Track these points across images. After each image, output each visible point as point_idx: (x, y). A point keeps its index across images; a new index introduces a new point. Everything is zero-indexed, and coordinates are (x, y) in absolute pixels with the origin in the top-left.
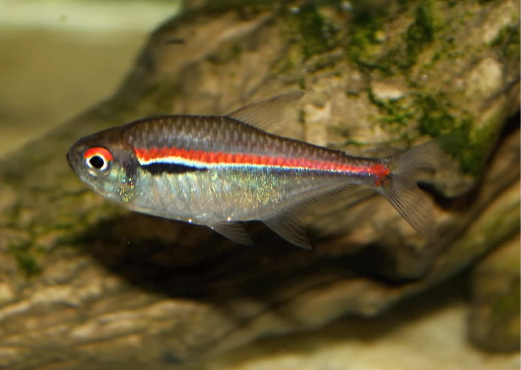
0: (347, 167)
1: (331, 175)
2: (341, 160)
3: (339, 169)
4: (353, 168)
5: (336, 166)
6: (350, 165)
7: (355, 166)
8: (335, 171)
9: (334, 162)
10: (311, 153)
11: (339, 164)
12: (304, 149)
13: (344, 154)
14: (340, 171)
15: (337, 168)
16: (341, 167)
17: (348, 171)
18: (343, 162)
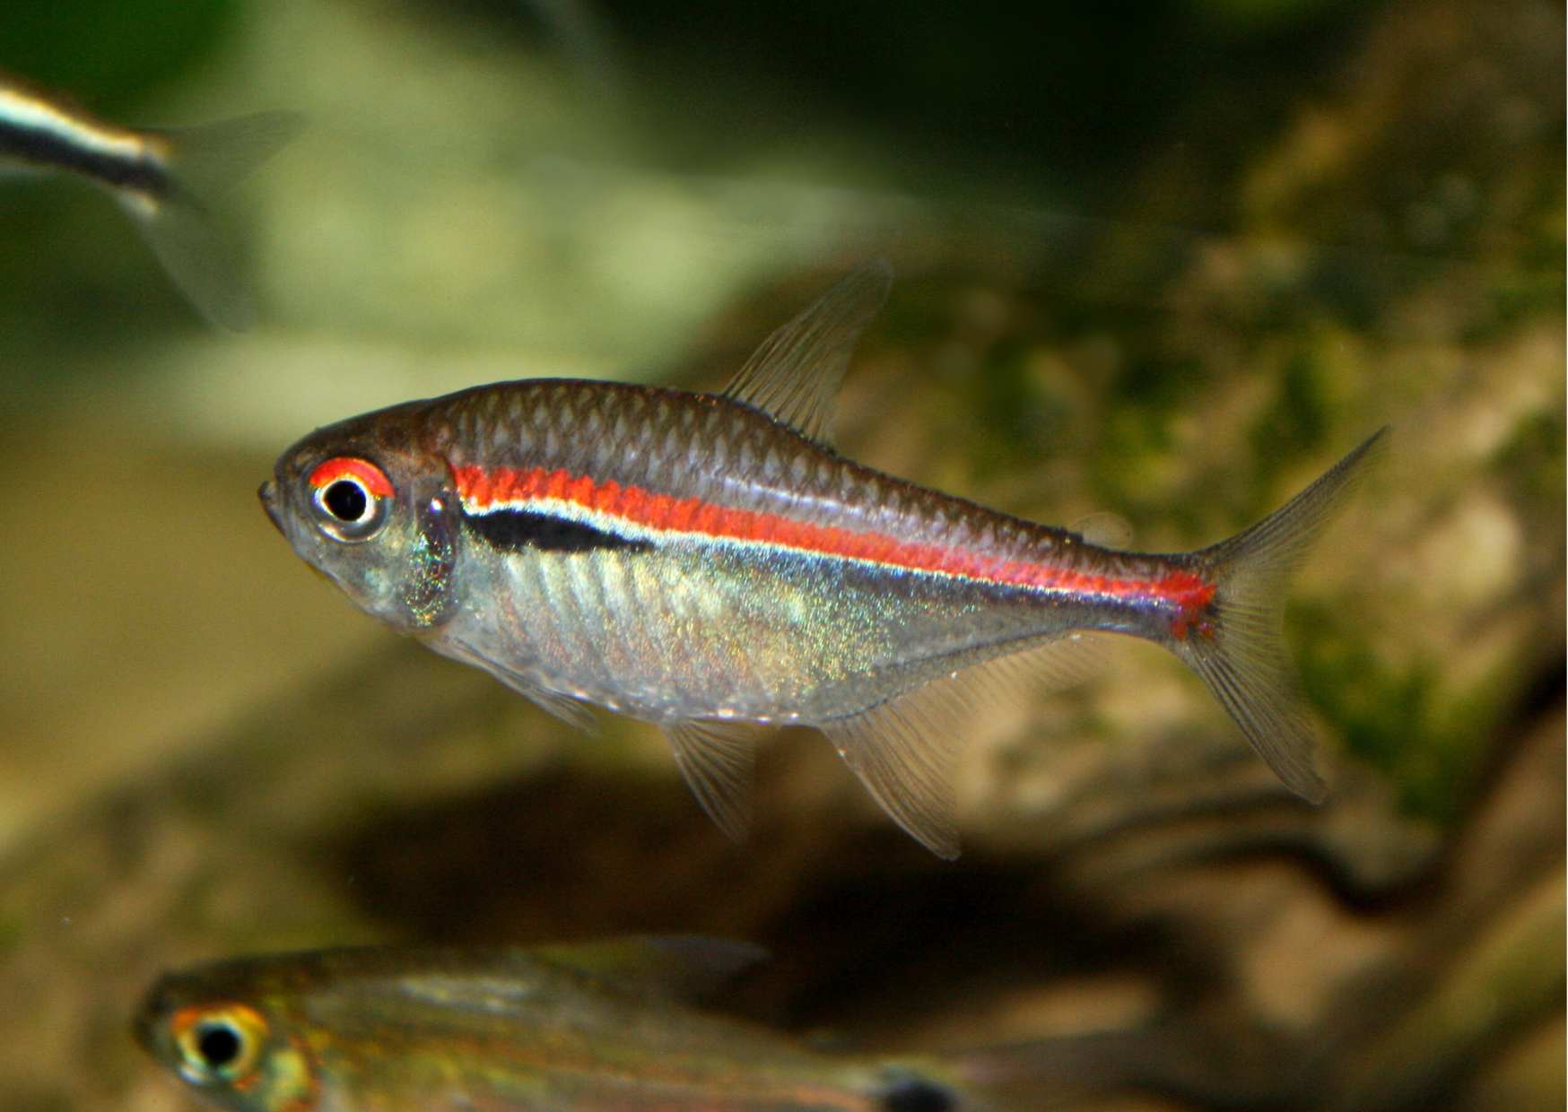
0: (1087, 580)
1: (1035, 601)
2: (1068, 557)
3: (1063, 586)
4: (1106, 586)
5: (1054, 575)
6: (1095, 573)
7: (1111, 577)
8: (1048, 591)
9: (1046, 563)
10: (976, 531)
11: (1064, 570)
12: (953, 518)
13: (1077, 539)
14: (1064, 591)
15: (1058, 583)
16: (1070, 578)
17: (1091, 593)
18: (1076, 562)
